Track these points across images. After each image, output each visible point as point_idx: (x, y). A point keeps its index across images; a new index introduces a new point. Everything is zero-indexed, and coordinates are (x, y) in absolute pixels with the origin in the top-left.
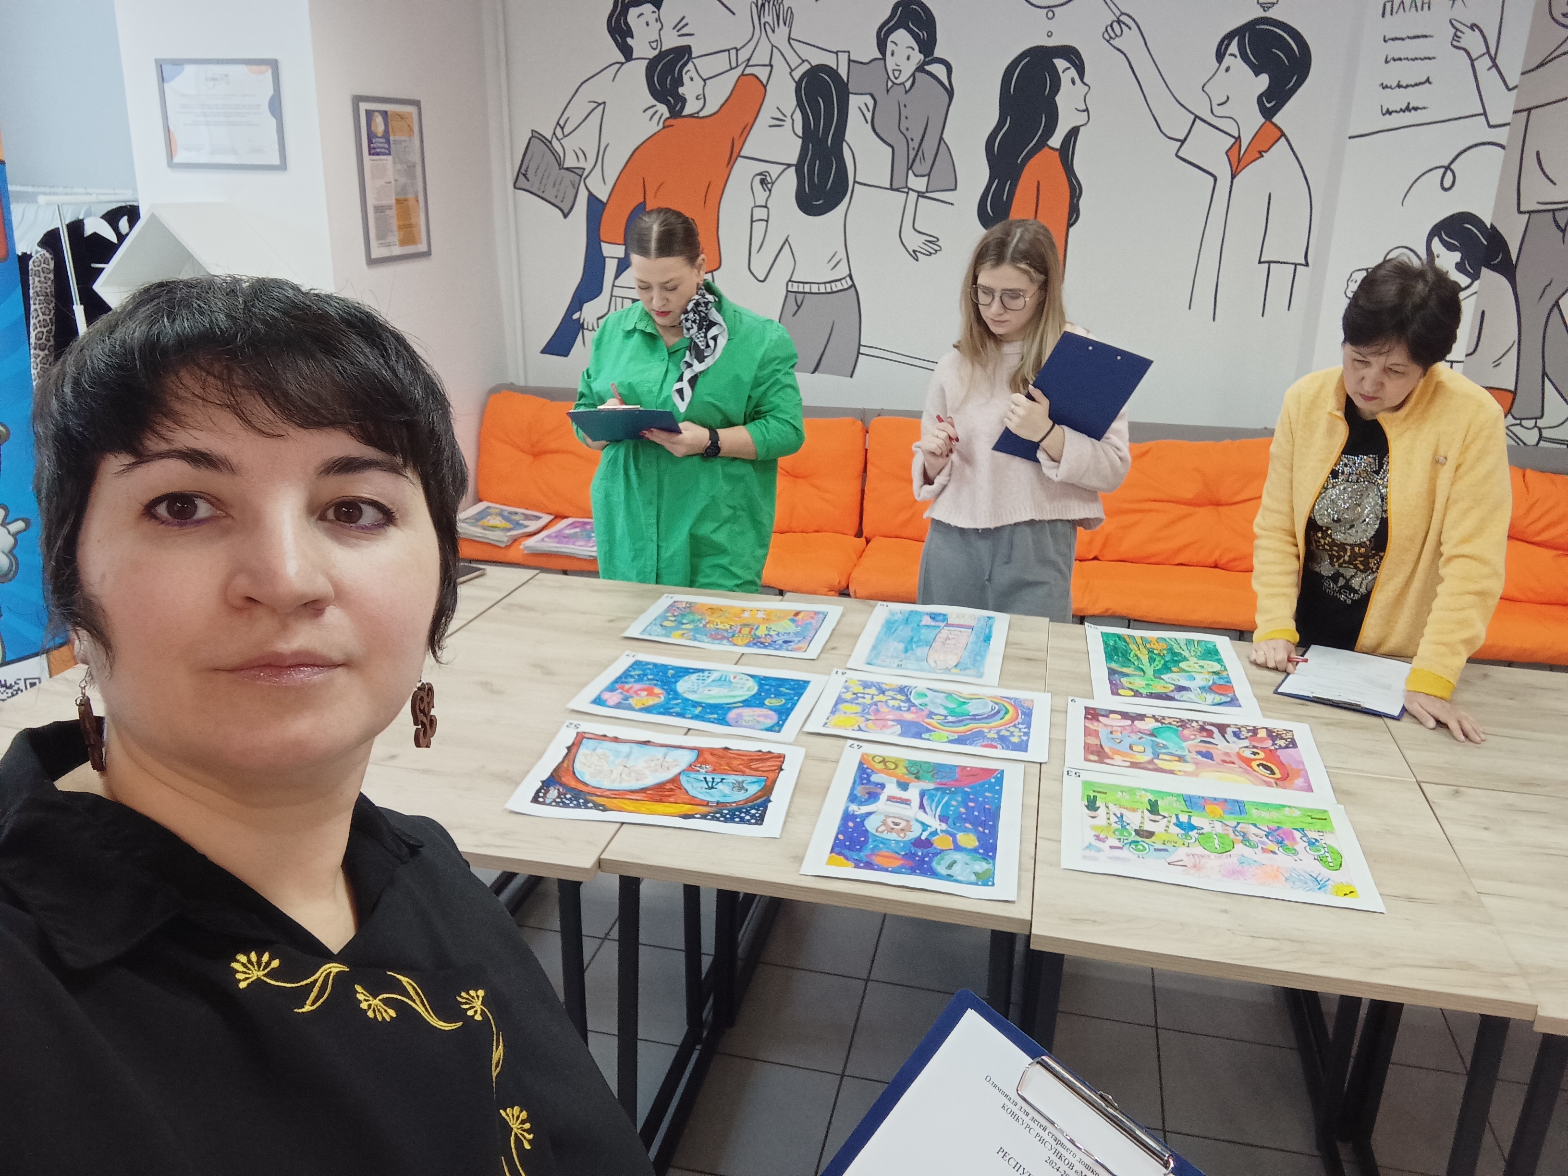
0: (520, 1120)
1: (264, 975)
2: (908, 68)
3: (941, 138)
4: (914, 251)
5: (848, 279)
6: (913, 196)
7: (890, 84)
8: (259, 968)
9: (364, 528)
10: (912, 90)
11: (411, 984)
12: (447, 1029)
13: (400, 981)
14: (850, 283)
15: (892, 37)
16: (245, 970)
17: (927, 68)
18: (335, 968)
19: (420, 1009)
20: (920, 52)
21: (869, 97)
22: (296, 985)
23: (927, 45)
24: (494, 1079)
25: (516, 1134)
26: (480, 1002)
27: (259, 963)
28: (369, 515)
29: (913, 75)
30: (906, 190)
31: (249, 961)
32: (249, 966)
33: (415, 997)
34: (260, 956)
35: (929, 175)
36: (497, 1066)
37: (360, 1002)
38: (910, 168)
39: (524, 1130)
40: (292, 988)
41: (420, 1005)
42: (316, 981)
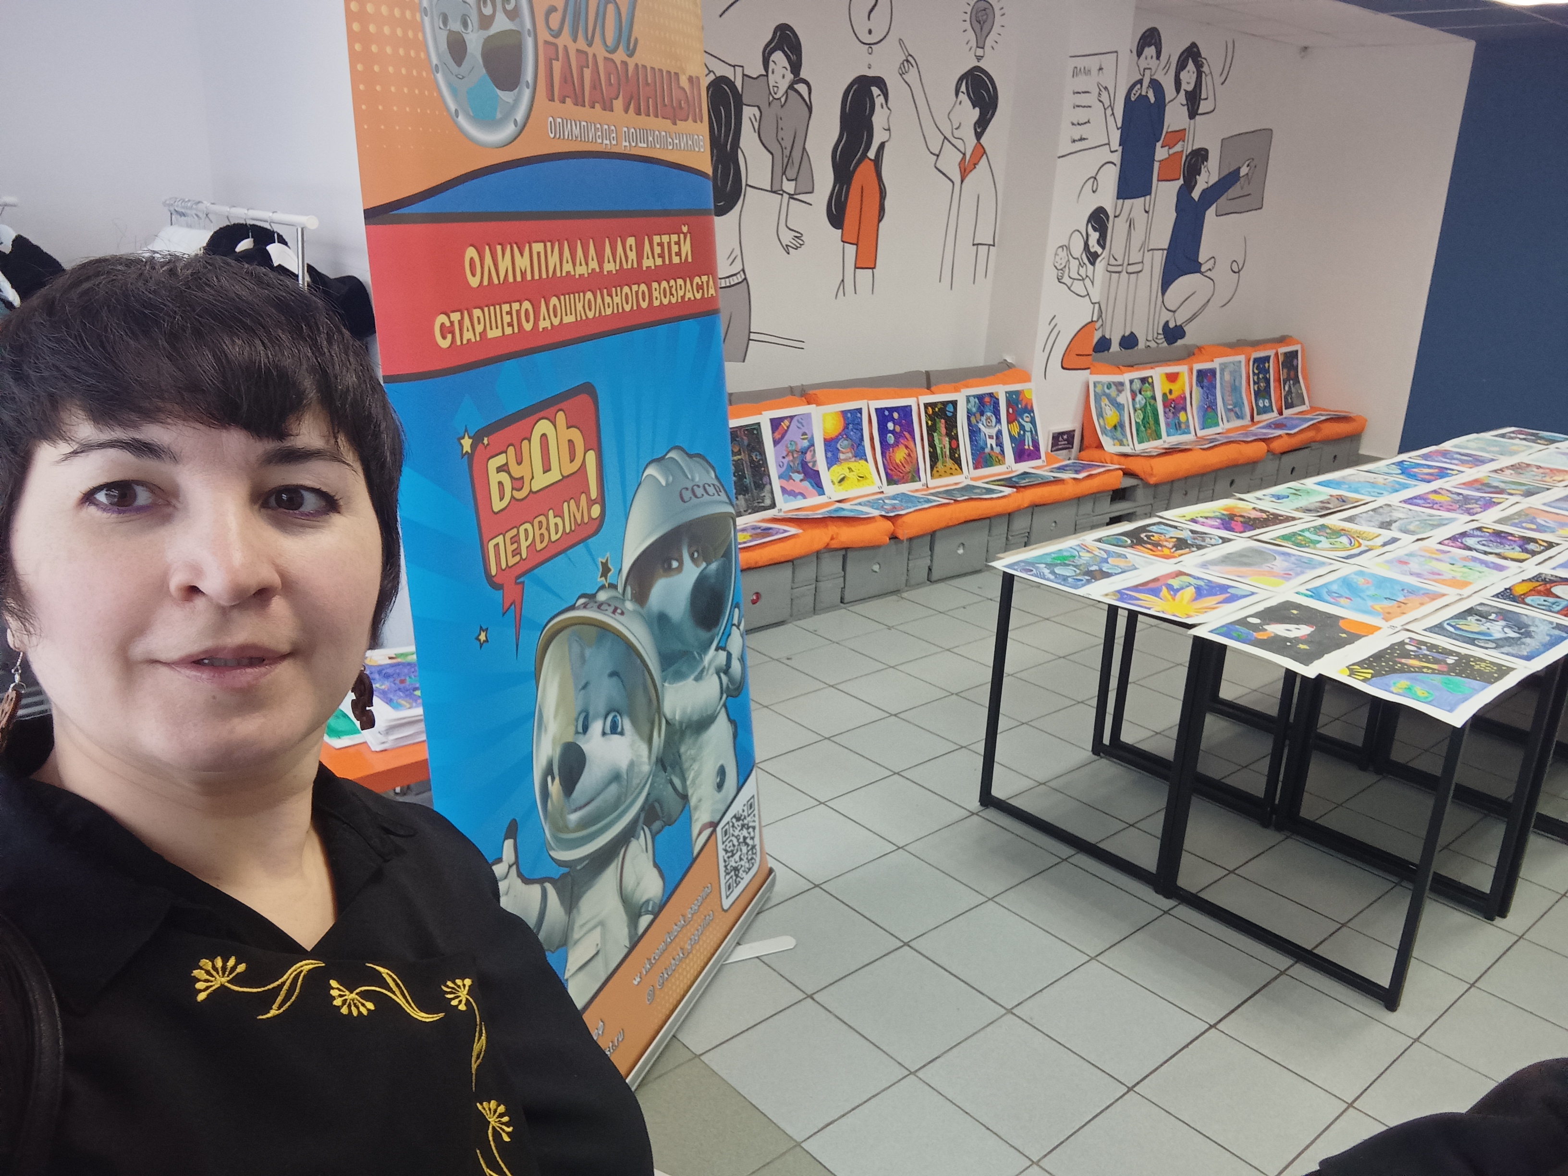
0: (497, 1114)
1: (229, 982)
2: (784, 85)
3: (804, 149)
4: (787, 246)
5: (742, 273)
6: (786, 196)
7: (771, 98)
8: (224, 973)
9: (308, 515)
10: (787, 104)
11: (391, 976)
12: (428, 1020)
13: (380, 973)
14: (743, 277)
15: (773, 57)
16: (208, 977)
17: (796, 86)
18: (307, 965)
19: (401, 1001)
20: (792, 72)
21: (756, 108)
22: (263, 989)
23: (796, 66)
24: (474, 1072)
25: (494, 1128)
26: (465, 992)
27: (224, 968)
28: (311, 502)
29: (786, 92)
30: (781, 192)
31: (215, 968)
32: (214, 973)
33: (395, 988)
34: (225, 961)
35: (796, 179)
36: (478, 1058)
37: (334, 998)
38: (784, 173)
39: (503, 1124)
40: (258, 992)
41: (401, 997)
42: (284, 983)
